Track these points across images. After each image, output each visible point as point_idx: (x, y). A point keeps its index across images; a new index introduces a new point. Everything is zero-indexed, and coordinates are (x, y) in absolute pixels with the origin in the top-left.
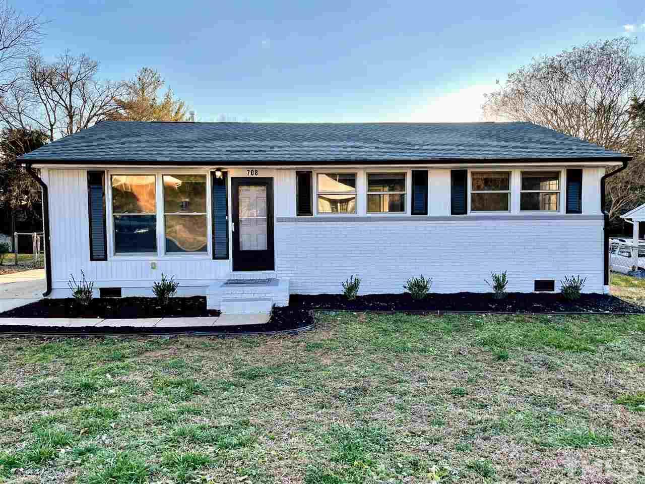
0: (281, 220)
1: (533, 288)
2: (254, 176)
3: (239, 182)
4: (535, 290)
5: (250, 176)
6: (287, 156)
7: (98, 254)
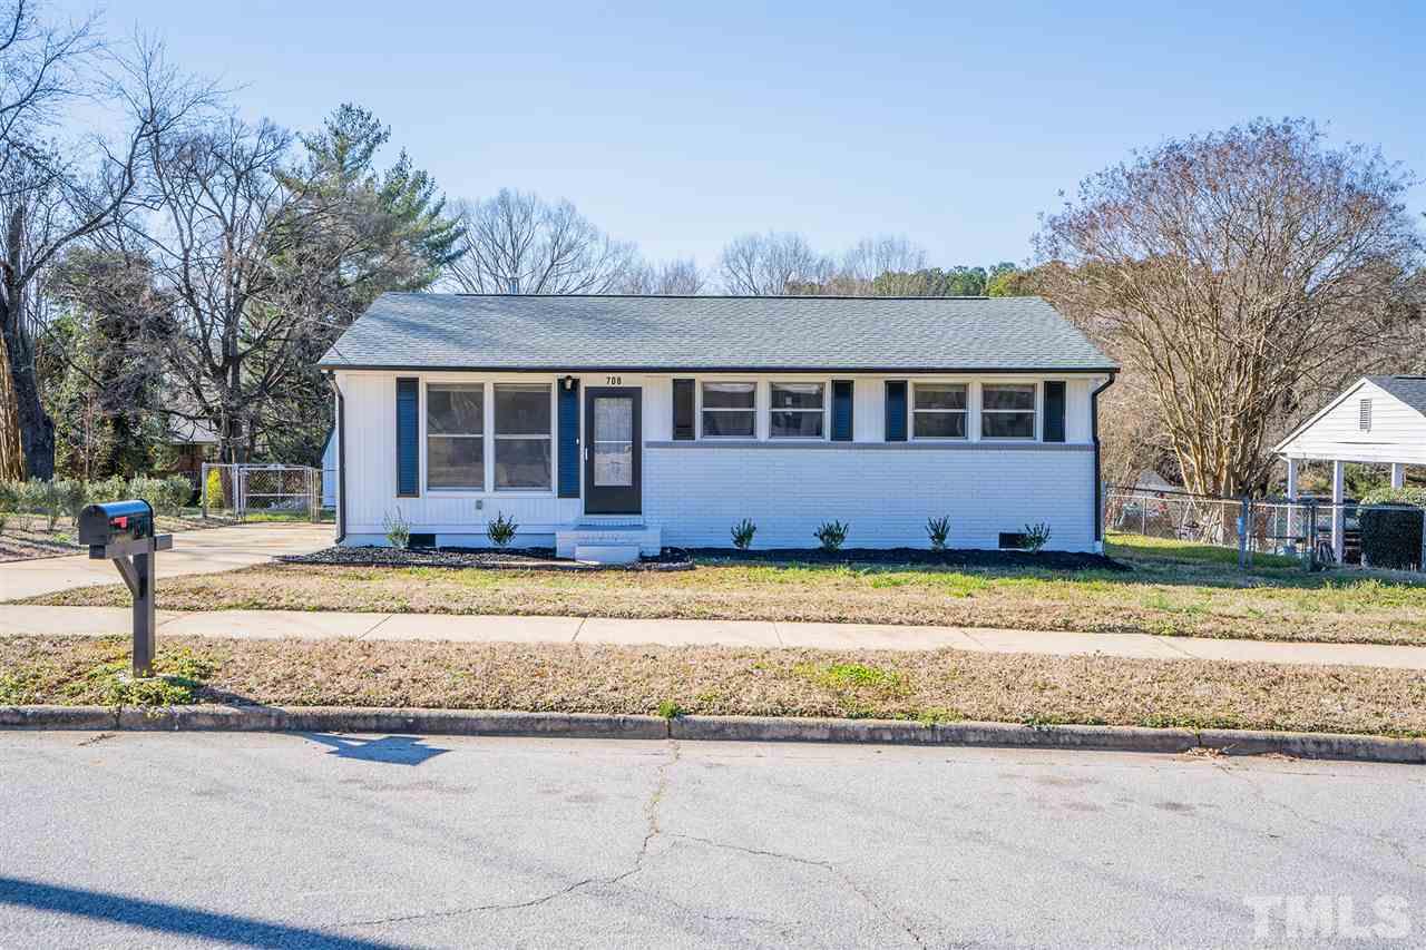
0: (651, 445)
1: (998, 544)
2: (616, 385)
3: (594, 393)
4: (1000, 547)
5: (610, 385)
6: (663, 360)
7: (407, 485)
